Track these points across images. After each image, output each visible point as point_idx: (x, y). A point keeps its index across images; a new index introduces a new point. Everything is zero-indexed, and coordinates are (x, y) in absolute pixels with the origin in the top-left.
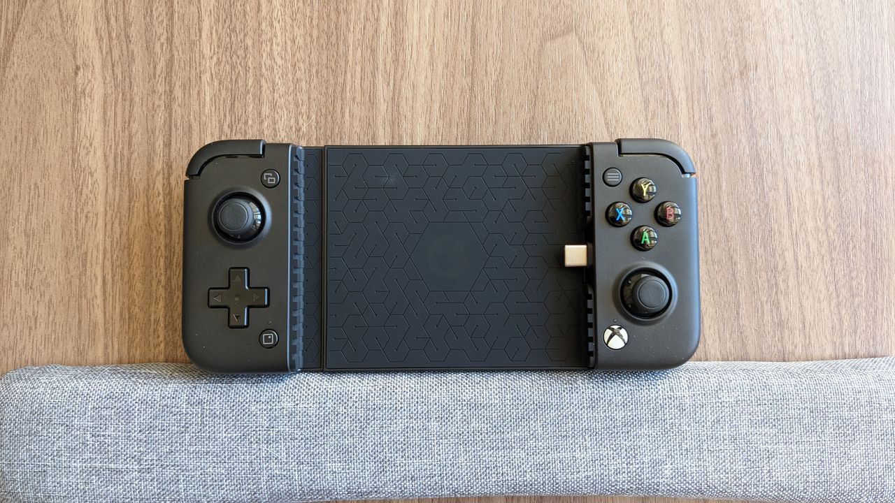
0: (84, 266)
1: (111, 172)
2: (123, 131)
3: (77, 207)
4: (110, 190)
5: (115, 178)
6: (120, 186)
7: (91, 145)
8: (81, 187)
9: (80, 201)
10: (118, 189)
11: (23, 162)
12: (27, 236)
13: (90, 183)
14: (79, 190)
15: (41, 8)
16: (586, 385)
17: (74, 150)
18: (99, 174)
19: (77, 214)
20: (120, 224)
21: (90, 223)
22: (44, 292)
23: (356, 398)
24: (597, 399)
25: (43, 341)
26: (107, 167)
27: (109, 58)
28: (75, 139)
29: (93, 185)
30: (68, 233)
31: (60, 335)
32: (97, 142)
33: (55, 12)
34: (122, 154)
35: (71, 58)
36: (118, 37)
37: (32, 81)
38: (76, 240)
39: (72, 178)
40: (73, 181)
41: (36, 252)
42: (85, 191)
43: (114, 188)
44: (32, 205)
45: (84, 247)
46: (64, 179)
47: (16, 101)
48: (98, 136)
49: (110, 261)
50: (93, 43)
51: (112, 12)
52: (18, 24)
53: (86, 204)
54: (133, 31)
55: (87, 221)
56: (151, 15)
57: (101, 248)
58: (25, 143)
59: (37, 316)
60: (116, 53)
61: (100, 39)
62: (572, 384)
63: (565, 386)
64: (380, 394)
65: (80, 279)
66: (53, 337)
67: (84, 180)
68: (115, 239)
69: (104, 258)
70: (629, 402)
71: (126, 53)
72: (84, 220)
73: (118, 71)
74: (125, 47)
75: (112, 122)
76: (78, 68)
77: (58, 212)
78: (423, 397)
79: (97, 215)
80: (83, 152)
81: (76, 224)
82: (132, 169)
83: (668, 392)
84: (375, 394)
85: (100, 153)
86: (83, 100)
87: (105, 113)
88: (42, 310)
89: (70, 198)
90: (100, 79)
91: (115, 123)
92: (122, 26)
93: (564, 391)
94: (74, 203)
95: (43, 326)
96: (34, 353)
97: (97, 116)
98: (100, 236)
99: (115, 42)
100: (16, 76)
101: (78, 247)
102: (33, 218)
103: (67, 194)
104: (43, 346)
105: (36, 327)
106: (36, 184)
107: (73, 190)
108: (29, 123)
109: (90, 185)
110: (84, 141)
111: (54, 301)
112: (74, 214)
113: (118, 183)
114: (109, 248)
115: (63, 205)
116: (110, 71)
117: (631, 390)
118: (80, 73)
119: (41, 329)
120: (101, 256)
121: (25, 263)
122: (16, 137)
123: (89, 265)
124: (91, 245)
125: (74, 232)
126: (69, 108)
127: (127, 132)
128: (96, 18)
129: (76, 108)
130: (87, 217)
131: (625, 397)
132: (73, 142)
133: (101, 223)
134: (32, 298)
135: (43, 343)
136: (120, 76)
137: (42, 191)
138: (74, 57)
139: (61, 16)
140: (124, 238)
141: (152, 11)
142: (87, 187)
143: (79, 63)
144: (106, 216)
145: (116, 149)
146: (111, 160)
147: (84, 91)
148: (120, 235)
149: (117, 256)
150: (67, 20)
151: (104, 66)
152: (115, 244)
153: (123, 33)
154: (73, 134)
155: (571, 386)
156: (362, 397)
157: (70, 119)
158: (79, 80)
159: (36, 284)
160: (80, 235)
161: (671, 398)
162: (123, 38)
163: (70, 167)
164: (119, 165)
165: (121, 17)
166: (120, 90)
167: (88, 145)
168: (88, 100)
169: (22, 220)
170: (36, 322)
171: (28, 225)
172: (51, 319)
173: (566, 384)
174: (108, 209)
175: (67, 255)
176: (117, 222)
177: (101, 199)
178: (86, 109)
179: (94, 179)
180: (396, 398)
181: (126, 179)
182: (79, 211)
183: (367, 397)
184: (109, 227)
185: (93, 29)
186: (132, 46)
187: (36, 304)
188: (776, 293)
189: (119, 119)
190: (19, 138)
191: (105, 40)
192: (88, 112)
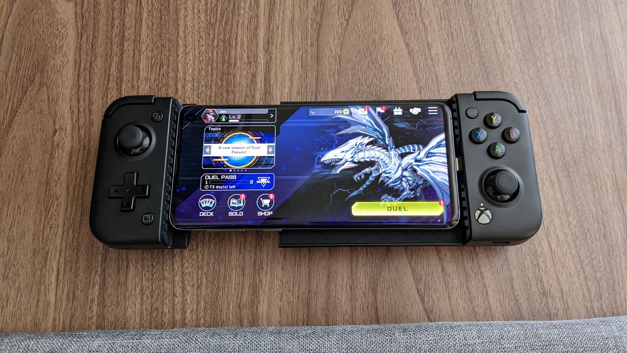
0: (46, 261)
1: (70, 197)
2: (82, 169)
3: (45, 221)
4: (69, 209)
5: (73, 201)
6: (76, 206)
7: (59, 180)
8: (49, 207)
10: (74, 208)
11: (12, 191)
12: (9, 241)
13: (56, 204)
14: (48, 209)
15: (36, 95)
16: (402, 336)
17: (47, 183)
18: (62, 199)
20: (73, 232)
21: (52, 231)
22: (16, 280)
23: (231, 349)
24: (410, 347)
25: (11, 316)
26: (68, 194)
27: (77, 124)
30: (36, 239)
31: (23, 311)
32: (63, 178)
33: (45, 96)
34: (79, 185)
35: (52, 125)
36: (84, 111)
37: (25, 139)
38: (42, 243)
39: (44, 201)
40: (44, 204)
41: (14, 252)
43: (72, 208)
44: (15, 220)
45: (47, 248)
46: (38, 203)
47: (13, 152)
48: (65, 173)
49: (64, 257)
50: (67, 115)
51: (82, 96)
52: (20, 104)
53: (51, 218)
54: (94, 107)
55: (50, 230)
56: (107, 97)
57: (58, 249)
58: (15, 179)
59: (9, 298)
60: (82, 121)
61: (73, 113)
62: (391, 336)
63: (386, 338)
64: (249, 346)
65: (41, 271)
66: (18, 313)
68: (69, 242)
69: (60, 256)
70: (434, 349)
71: (88, 120)
74: (88, 117)
75: (75, 164)
76: (56, 131)
77: (32, 225)
78: (280, 349)
79: (58, 226)
80: (53, 184)
81: (43, 232)
82: (85, 194)
83: (463, 341)
84: (245, 346)
85: (64, 184)
87: (71, 158)
88: (13, 293)
89: (41, 215)
90: (69, 137)
91: (77, 165)
92: (87, 104)
93: (386, 342)
95: (12, 305)
96: (3, 325)
97: (65, 161)
98: (59, 240)
100: (15, 137)
101: (42, 249)
102: (15, 229)
104: (10, 320)
105: (7, 306)
106: (19, 206)
107: (43, 210)
108: (19, 166)
109: (55, 206)
110: (55, 177)
111: (22, 287)
113: (74, 204)
114: (63, 248)
115: (36, 220)
116: (77, 132)
117: (435, 340)
118: (57, 134)
119: (10, 307)
120: (57, 255)
121: (5, 260)
122: (10, 175)
123: (48, 261)
124: (51, 247)
125: (41, 238)
126: (47, 157)
127: (84, 171)
128: (71, 100)
129: (52, 156)
130: (51, 227)
131: (431, 345)
132: (47, 178)
133: (60, 231)
134: (7, 285)
135: (11, 318)
136: (83, 135)
137: (22, 211)
138: (54, 124)
139: (49, 99)
140: (75, 241)
141: (107, 95)
142: (53, 207)
143: (57, 127)
144: (64, 226)
145: (76, 182)
146: (71, 189)
147: (58, 145)
148: (73, 240)
149: (69, 254)
150: (52, 101)
151: (73, 129)
152: (68, 245)
153: (88, 109)
154: (48, 173)
155: (390, 337)
156: (235, 349)
157: (47, 164)
158: (56, 138)
159: (11, 274)
161: (465, 345)
162: (87, 111)
163: (43, 194)
164: (76, 192)
165: (87, 100)
168: (60, 150)
169: (7, 230)
170: (7, 302)
171: (11, 234)
172: (18, 300)
173: (387, 336)
174: (66, 222)
175: (34, 255)
176: (71, 230)
177: (62, 214)
178: (58, 157)
179: (59, 202)
180: (260, 349)
181: (80, 201)
182: (46, 223)
183: (239, 348)
184: (65, 234)
185: (68, 107)
186: (92, 117)
187: (9, 289)
188: (539, 270)
189: (80, 162)
190: (12, 176)
192: (59, 158)
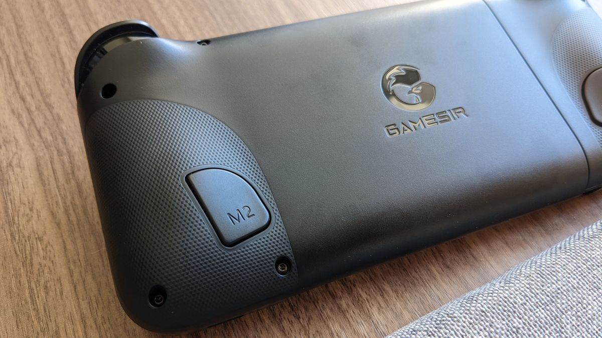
9: (32, 273)
19: (31, 290)
28: (10, 212)
29: (44, 249)
42: (36, 260)
67: (32, 249)
72: (43, 294)
73: (47, 134)
86: (11, 172)
94: (24, 280)
99: (36, 113)
103: (12, 272)
112: (27, 292)
160: (42, 313)
166: (53, 149)
167: (28, 211)
191: (25, 115)
